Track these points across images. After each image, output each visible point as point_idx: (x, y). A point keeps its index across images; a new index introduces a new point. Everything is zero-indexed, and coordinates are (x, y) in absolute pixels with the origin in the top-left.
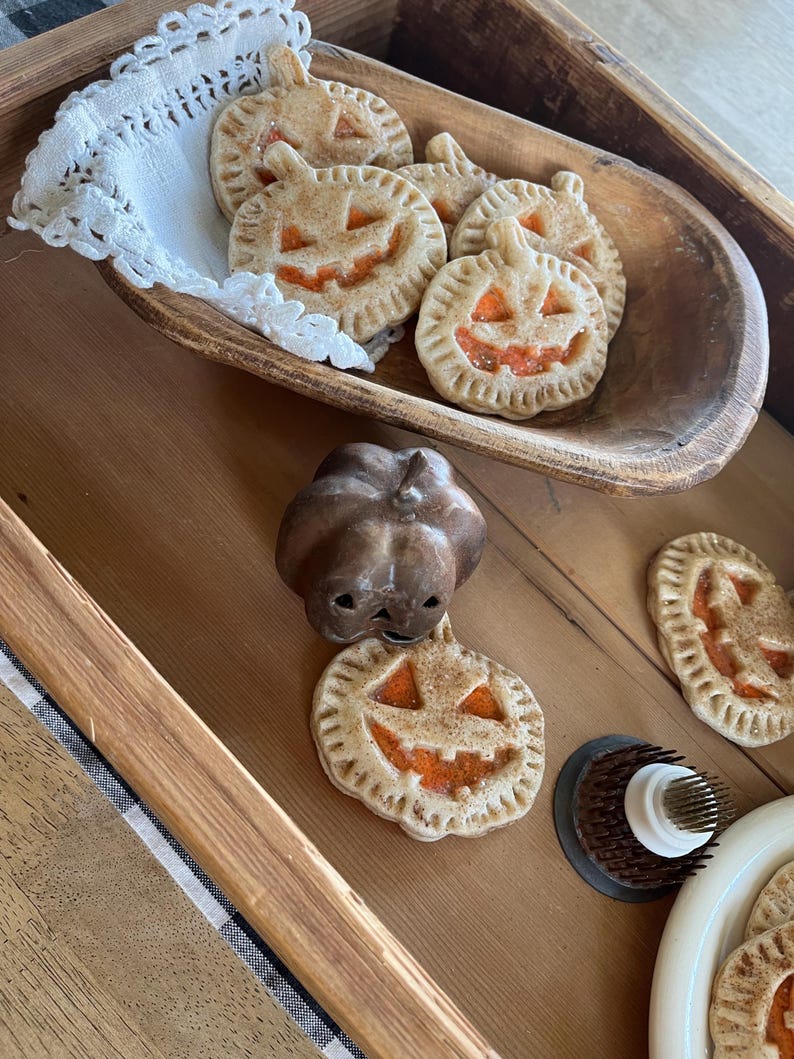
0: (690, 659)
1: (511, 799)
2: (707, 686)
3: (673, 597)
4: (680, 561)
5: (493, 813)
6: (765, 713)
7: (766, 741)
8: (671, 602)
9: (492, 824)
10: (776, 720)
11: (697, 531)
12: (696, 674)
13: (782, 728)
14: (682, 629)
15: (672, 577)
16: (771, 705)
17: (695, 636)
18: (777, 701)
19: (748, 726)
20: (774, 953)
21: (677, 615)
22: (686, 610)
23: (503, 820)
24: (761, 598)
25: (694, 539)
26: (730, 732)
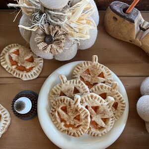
0: (17, 74)
1: (5, 122)
2: (22, 75)
3: (6, 66)
4: (4, 58)
5: (4, 127)
6: (34, 70)
7: (38, 74)
8: (7, 67)
9: (5, 129)
10: (37, 69)
11: (3, 49)
12: (19, 75)
13: (39, 70)
14: (12, 70)
15: (4, 63)
16: (34, 68)
17: (14, 70)
18: (34, 67)
19: (33, 75)
20: (54, 110)
21: (9, 68)
22: (10, 66)
23: (6, 126)
24: (20, 52)
25: (3, 52)
26: (32, 78)
